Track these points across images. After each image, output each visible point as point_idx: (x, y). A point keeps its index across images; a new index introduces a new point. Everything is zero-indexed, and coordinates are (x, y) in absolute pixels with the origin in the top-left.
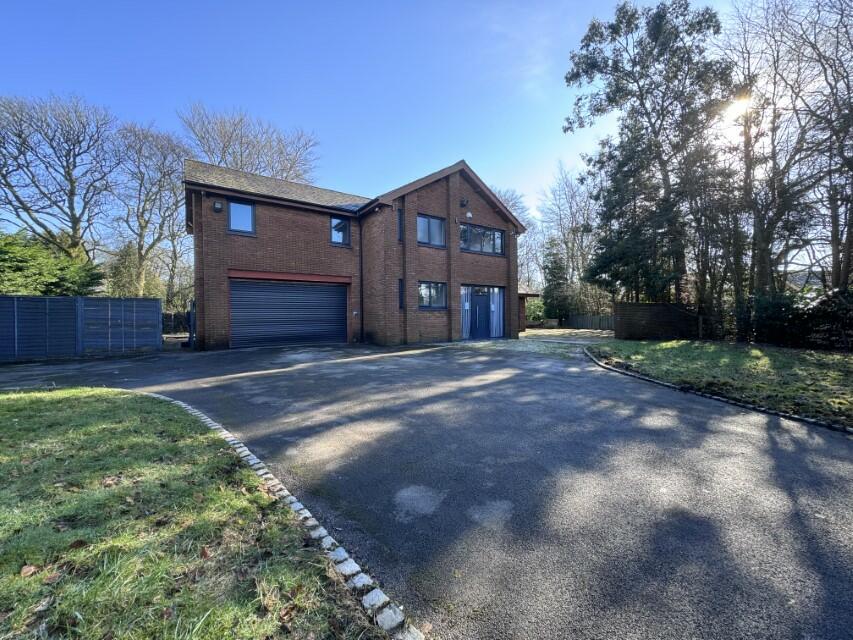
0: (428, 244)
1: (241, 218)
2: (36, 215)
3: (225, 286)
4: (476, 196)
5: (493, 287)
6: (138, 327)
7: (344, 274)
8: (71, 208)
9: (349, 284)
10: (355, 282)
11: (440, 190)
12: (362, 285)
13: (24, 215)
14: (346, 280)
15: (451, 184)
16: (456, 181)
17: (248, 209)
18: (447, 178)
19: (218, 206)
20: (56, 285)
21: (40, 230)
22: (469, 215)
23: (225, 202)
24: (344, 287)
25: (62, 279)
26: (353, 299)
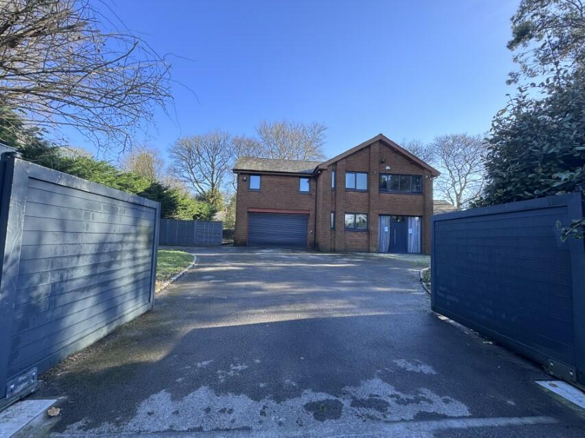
0: (355, 189)
1: (255, 183)
2: (200, 184)
3: (246, 215)
4: (394, 155)
5: (414, 216)
6: (214, 234)
7: (305, 209)
8: (212, 180)
9: (309, 214)
10: (312, 213)
11: (364, 155)
12: (316, 215)
13: (196, 184)
14: (308, 212)
15: (371, 151)
16: (376, 148)
17: (258, 178)
18: (369, 146)
19: (245, 178)
20: (198, 216)
21: (200, 191)
22: (388, 168)
23: (248, 176)
24: (306, 217)
25: (201, 213)
26: (311, 223)
